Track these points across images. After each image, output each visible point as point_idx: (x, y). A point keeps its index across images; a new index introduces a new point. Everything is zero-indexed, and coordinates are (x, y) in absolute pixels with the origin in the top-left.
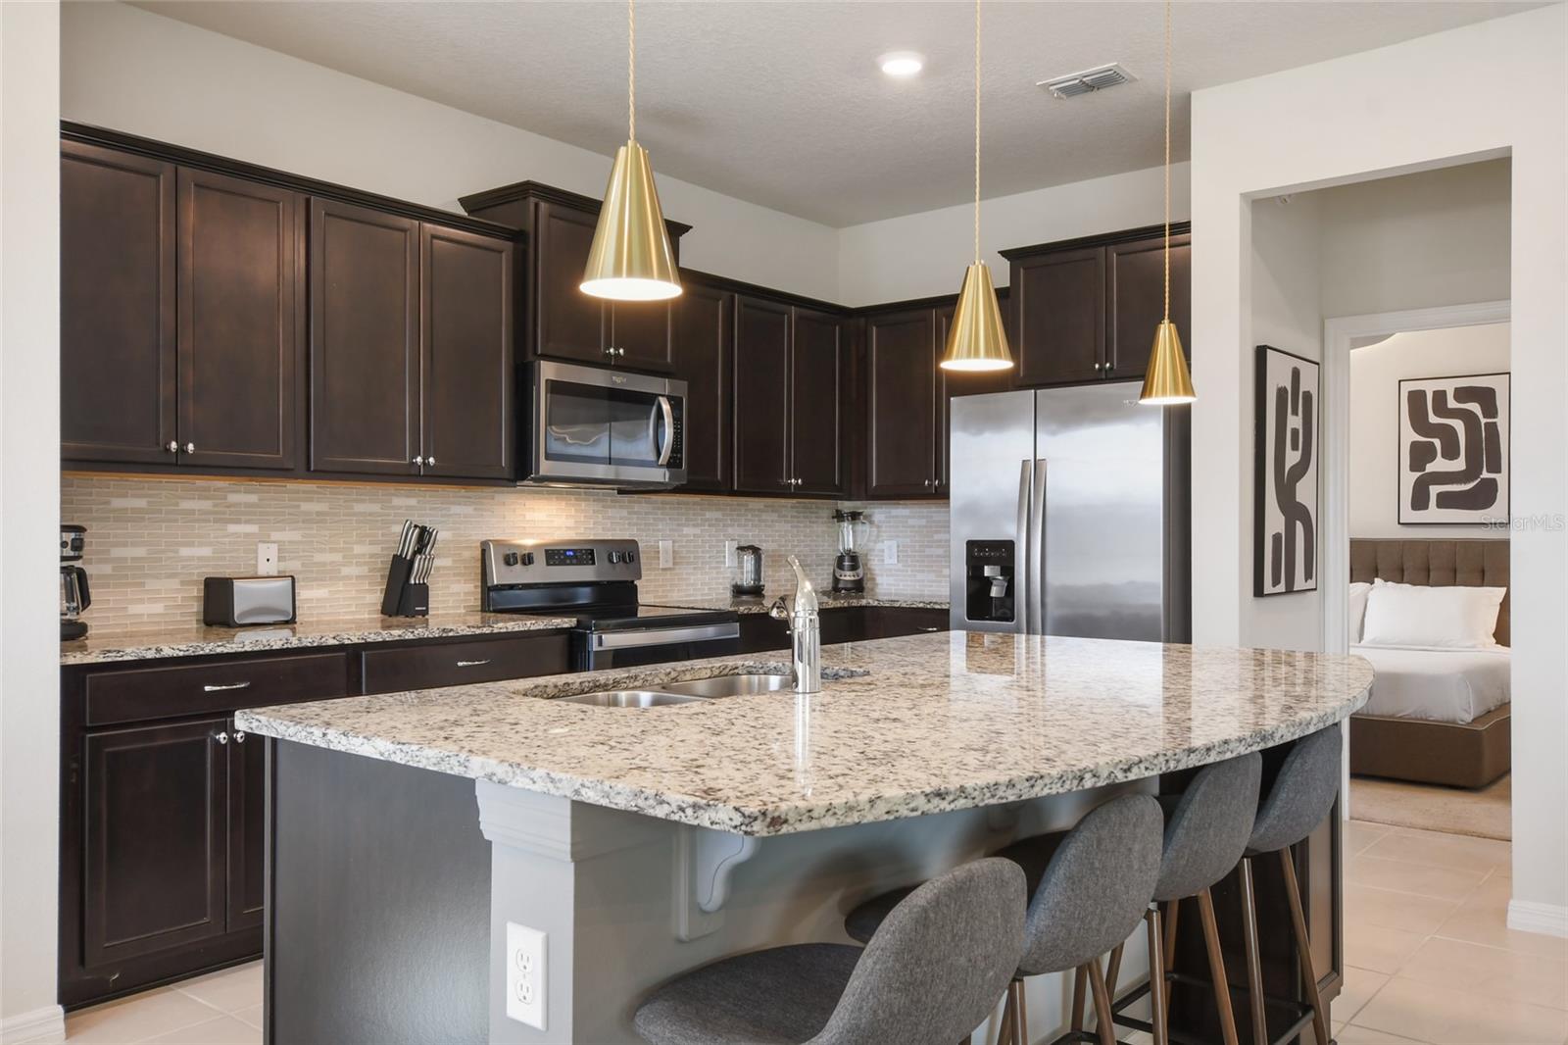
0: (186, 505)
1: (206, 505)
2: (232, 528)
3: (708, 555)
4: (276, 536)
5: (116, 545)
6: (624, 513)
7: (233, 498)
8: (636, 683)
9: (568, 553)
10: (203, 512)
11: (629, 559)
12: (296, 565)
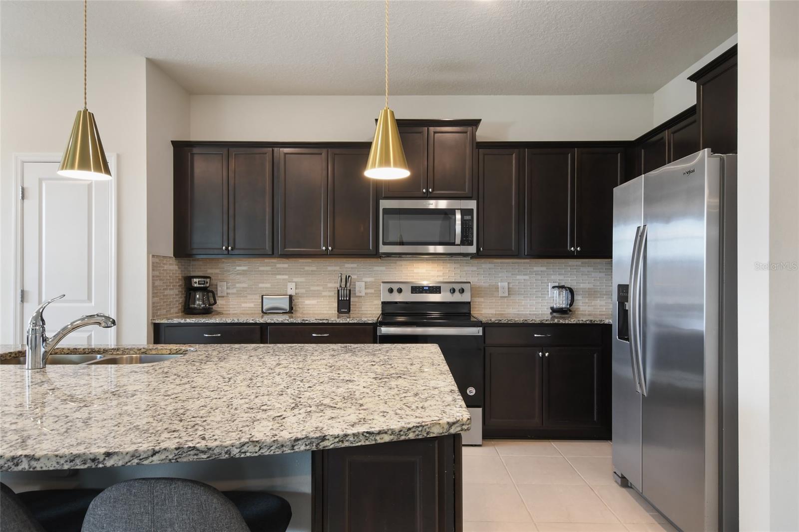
0: (261, 269)
1: (268, 268)
2: (278, 277)
3: (535, 290)
4: (295, 280)
5: (238, 283)
6: (475, 269)
7: (279, 266)
8: (118, 352)
9: (425, 288)
10: (267, 271)
11: (462, 291)
12: (303, 291)
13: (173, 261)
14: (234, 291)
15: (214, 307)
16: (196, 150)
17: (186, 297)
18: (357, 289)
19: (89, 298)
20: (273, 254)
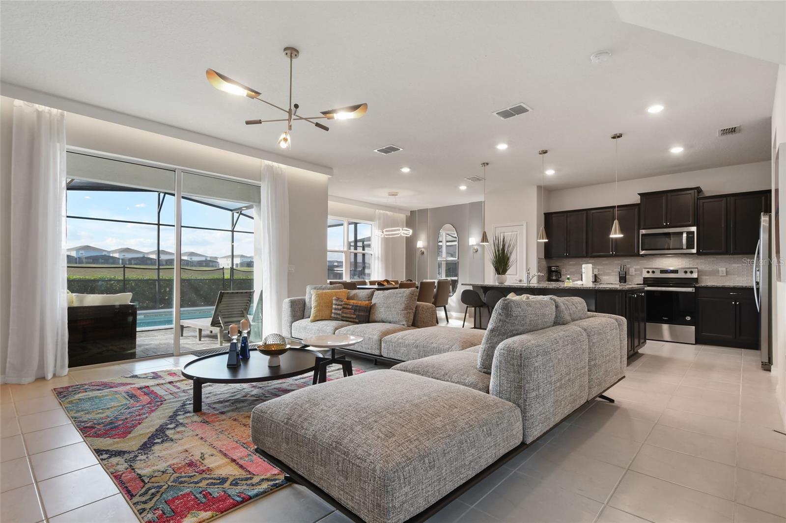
9: (668, 271)
11: (692, 272)
12: (602, 272)
13: (544, 260)
14: (569, 272)
15: (560, 279)
16: (553, 215)
17: (549, 275)
18: (630, 271)
19: (517, 274)
20: (587, 256)
